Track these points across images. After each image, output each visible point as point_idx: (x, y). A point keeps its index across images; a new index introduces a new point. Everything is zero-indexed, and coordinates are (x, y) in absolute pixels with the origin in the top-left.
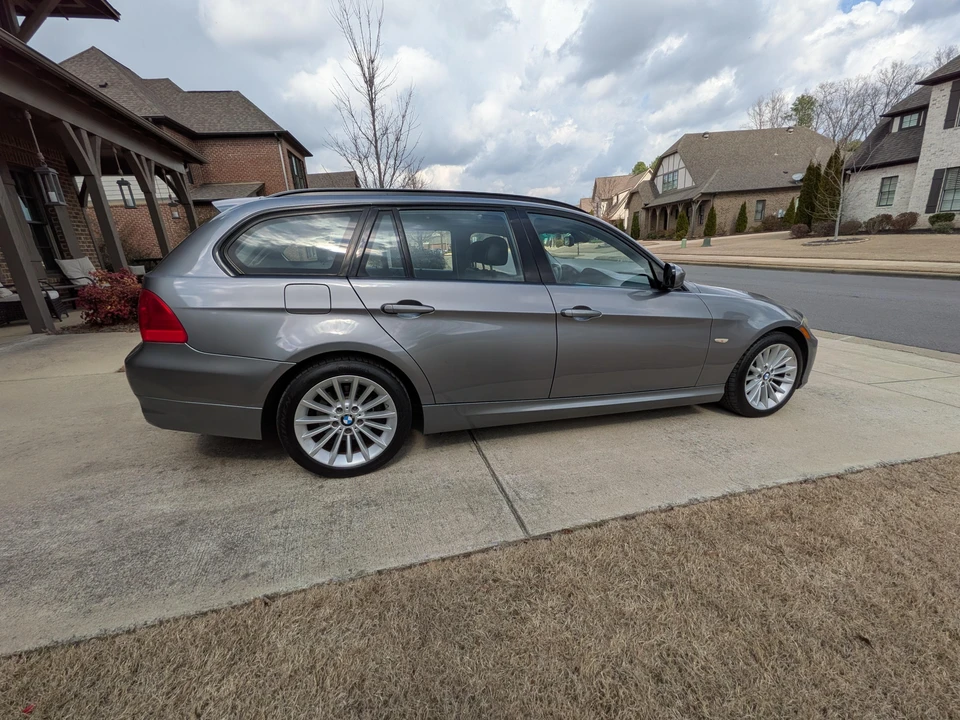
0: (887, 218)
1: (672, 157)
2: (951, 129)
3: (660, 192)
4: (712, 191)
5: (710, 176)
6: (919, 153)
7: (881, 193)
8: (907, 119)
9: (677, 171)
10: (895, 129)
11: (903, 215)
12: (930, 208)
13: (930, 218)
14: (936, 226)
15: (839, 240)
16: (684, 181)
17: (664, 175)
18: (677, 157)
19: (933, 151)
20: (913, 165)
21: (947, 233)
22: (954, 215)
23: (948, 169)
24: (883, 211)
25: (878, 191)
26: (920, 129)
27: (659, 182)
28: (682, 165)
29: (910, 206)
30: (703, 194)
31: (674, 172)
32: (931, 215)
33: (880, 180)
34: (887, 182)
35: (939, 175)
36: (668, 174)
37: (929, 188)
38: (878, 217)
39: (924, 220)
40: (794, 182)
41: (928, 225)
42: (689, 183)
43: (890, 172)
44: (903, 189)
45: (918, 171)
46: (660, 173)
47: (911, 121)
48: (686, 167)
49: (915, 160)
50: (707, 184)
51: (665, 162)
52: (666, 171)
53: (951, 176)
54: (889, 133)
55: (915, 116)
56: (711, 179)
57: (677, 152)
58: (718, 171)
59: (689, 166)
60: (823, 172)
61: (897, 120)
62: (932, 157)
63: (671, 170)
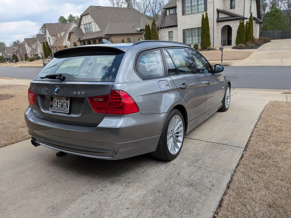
1: (86, 16)
2: (184, 16)
3: (85, 33)
4: (110, 33)
5: (106, 27)
6: (177, 23)
7: (169, 37)
8: (171, 10)
9: (91, 23)
10: (168, 14)
16: (95, 28)
17: (84, 25)
18: (89, 16)
19: (181, 23)
23: (186, 29)
25: (168, 37)
26: (175, 14)
27: (82, 27)
28: (92, 20)
30: (106, 35)
31: (89, 23)
33: (168, 33)
34: (170, 33)
35: (184, 31)
36: (87, 24)
37: (182, 36)
40: (138, 31)
42: (98, 29)
43: (171, 29)
44: (175, 36)
45: (178, 29)
46: (82, 23)
47: (172, 11)
48: (95, 21)
49: (176, 26)
50: (106, 30)
51: (84, 18)
52: (85, 23)
53: (187, 32)
54: (167, 15)
55: (173, 10)
56: (107, 28)
57: (88, 14)
58: (108, 24)
59: (96, 21)
60: (151, 28)
61: (168, 11)
62: (181, 25)
63: (87, 22)
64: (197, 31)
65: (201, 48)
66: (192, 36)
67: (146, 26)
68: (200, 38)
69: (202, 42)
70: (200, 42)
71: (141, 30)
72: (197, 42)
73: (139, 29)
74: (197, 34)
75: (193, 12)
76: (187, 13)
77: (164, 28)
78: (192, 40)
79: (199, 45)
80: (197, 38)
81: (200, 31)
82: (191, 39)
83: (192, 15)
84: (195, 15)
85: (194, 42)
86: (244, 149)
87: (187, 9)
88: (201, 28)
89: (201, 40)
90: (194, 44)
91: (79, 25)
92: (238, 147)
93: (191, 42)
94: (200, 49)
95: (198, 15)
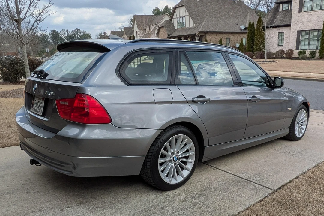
0: (283, 51)
1: (181, 8)
2: (301, 13)
3: (176, 28)
4: (205, 30)
5: (202, 22)
6: (291, 22)
7: (279, 39)
8: (284, 5)
9: (185, 17)
10: (280, 10)
11: (288, 50)
12: (297, 48)
13: (298, 52)
14: (301, 57)
15: (267, 61)
16: (189, 23)
17: (177, 18)
18: (184, 9)
19: (296, 22)
20: (289, 27)
21: (305, 59)
22: (306, 52)
23: (302, 31)
24: (280, 48)
25: (277, 38)
26: (290, 10)
27: (175, 21)
28: (187, 13)
29: (290, 47)
30: (201, 32)
31: (183, 17)
32: (298, 51)
33: (278, 33)
34: (281, 35)
35: (299, 33)
36: (180, 18)
37: (296, 39)
38: (279, 51)
39: (296, 54)
40: (241, 29)
41: (297, 56)
42: (192, 25)
43: (281, 30)
44: (286, 38)
45: (292, 30)
46: (175, 16)
47: (286, 7)
48: (189, 15)
49: (289, 25)
50: (202, 27)
51: (177, 10)
52: (178, 16)
53: (303, 34)
54: (278, 11)
55: (287, 5)
56: (204, 23)
57: (183, 6)
58: (206, 19)
59: (191, 15)
60: (255, 27)
61: (281, 6)
62: (296, 25)
63: (181, 16)
64: (316, 33)
65: (320, 56)
66: (309, 40)
67: (250, 24)
68: (320, 43)
69: (321, 48)
70: (319, 48)
71: (245, 29)
72: (315, 48)
73: (243, 27)
74: (316, 38)
75: (314, 9)
76: (306, 9)
77: (271, 27)
78: (309, 45)
79: (317, 52)
80: (316, 43)
81: (321, 34)
82: (307, 43)
83: (312, 13)
84: (316, 13)
85: (311, 48)
86: (273, 191)
87: (306, 5)
88: (322, 30)
89: (321, 46)
90: (311, 50)
91: (172, 18)
92: (267, 188)
93: (306, 48)
94: (318, 58)
95: (320, 13)
